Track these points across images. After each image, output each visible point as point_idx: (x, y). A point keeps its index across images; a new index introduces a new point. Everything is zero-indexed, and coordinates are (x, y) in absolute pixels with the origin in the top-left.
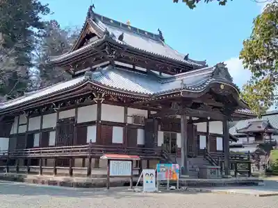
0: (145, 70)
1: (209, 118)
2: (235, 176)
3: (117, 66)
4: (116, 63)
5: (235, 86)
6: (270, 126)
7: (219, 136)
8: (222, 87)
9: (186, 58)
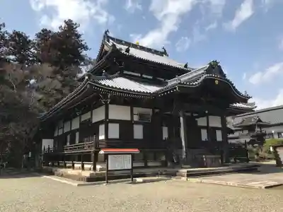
0: (151, 77)
1: (207, 112)
2: (235, 162)
3: (127, 74)
4: (125, 72)
5: (228, 81)
6: (260, 121)
7: (218, 129)
8: (217, 82)
9: (186, 66)
